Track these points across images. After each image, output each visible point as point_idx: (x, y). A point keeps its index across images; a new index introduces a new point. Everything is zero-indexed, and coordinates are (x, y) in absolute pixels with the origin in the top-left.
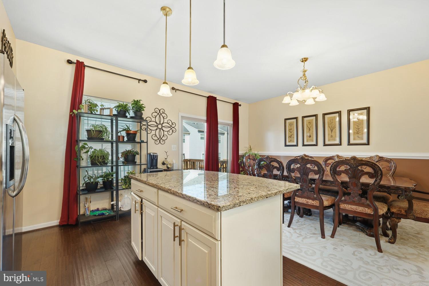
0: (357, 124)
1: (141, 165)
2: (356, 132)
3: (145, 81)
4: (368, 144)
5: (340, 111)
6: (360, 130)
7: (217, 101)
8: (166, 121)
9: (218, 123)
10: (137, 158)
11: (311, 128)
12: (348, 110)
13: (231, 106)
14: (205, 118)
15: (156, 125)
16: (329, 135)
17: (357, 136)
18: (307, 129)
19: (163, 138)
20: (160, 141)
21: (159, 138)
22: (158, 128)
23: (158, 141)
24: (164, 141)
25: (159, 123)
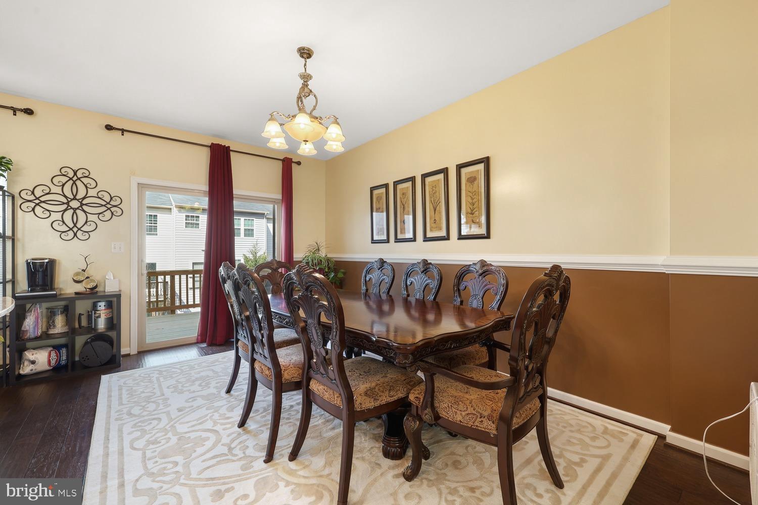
0: (471, 195)
2: (470, 211)
4: (487, 236)
5: (447, 168)
6: (475, 206)
7: (231, 153)
8: (92, 192)
9: (233, 197)
11: (406, 206)
12: (457, 166)
13: (279, 166)
14: (205, 188)
15: (66, 201)
16: (430, 219)
17: (471, 219)
18: (400, 208)
19: (85, 228)
20: (75, 235)
21: (73, 227)
22: (70, 207)
23: (71, 234)
24: (86, 234)
25: (72, 197)
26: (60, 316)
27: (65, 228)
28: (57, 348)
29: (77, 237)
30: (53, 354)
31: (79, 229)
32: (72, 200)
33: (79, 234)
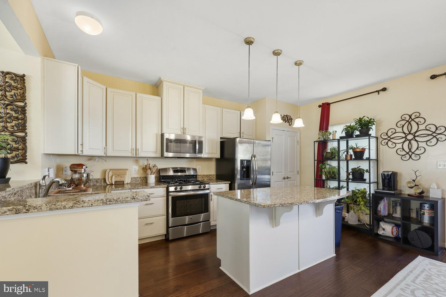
1: (370, 183)
3: (384, 89)
8: (422, 127)
10: (366, 176)
15: (405, 136)
19: (417, 152)
20: (410, 157)
21: (409, 152)
22: (407, 139)
23: (408, 156)
24: (418, 156)
25: (408, 133)
26: (399, 207)
27: (404, 153)
28: (397, 225)
29: (412, 158)
30: (395, 229)
31: (413, 153)
32: (408, 134)
33: (413, 156)
